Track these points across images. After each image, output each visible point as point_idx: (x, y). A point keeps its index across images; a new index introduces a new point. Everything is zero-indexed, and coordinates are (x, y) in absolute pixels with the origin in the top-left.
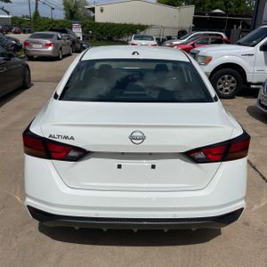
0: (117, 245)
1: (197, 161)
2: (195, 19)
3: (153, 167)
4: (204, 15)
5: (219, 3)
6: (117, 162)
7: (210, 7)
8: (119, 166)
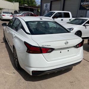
0: (56, 76)
1: (77, 47)
2: (19, 7)
3: (68, 51)
4: (22, 6)
5: (26, 2)
6: (60, 51)
7: (23, 3)
8: (61, 52)
